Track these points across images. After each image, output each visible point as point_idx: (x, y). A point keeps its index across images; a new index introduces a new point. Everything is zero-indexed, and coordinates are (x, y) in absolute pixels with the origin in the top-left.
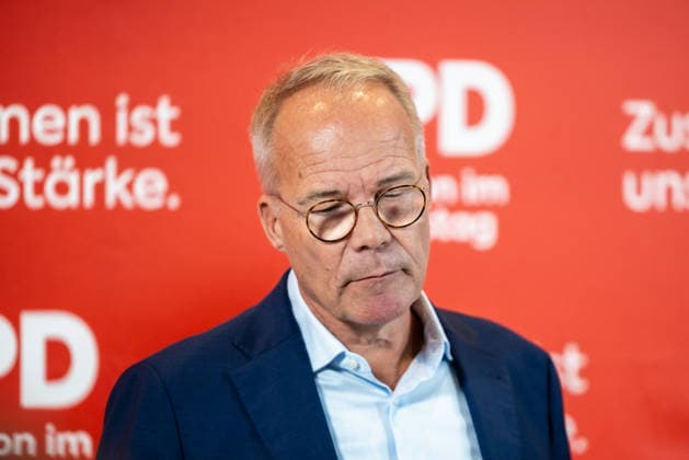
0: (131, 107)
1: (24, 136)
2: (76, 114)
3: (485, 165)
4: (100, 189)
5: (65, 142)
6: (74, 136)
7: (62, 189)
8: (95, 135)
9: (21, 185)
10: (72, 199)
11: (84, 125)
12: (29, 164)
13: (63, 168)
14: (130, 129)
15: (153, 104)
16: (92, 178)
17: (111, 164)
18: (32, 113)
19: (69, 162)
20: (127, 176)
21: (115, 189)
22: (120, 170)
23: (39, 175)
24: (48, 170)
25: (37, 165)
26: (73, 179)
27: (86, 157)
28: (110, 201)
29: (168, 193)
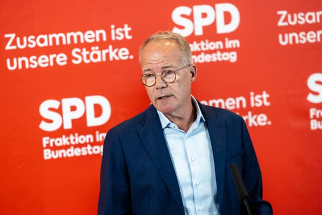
0: (115, 29)
1: (82, 41)
2: (98, 32)
3: (231, 36)
4: (108, 55)
5: (95, 41)
6: (98, 40)
7: (95, 56)
8: (105, 39)
9: (82, 56)
10: (99, 59)
11: (101, 35)
12: (84, 50)
13: (95, 50)
14: (116, 35)
15: (123, 27)
16: (104, 52)
17: (110, 47)
18: (84, 33)
19: (97, 48)
20: (116, 50)
21: (112, 55)
22: (113, 49)
23: (88, 53)
24: (90, 51)
25: (87, 50)
26: (99, 53)
27: (102, 45)
28: (111, 59)
29: (129, 55)
